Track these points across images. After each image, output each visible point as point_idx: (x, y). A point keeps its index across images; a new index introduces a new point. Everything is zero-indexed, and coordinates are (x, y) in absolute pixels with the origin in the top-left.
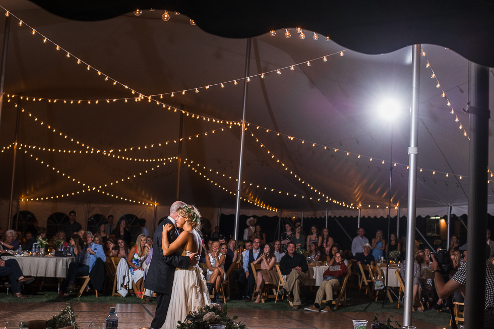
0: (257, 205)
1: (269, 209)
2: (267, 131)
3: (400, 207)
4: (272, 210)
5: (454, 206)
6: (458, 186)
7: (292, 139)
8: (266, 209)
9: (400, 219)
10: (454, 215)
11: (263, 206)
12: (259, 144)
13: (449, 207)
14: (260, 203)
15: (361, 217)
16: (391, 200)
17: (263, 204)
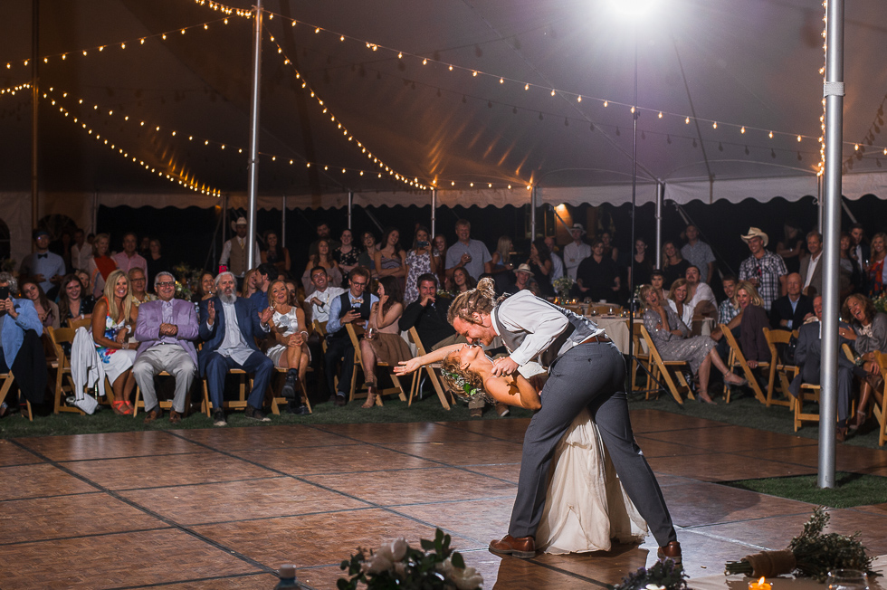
0: (183, 184)
1: (206, 192)
2: (317, 31)
3: (536, 186)
4: (211, 194)
5: (671, 183)
6: (695, 145)
7: (375, 48)
8: (199, 191)
9: (537, 209)
10: (670, 201)
11: (194, 187)
12: (282, 57)
13: (659, 186)
14: (189, 179)
15: (438, 206)
16: (517, 171)
17: (194, 183)
